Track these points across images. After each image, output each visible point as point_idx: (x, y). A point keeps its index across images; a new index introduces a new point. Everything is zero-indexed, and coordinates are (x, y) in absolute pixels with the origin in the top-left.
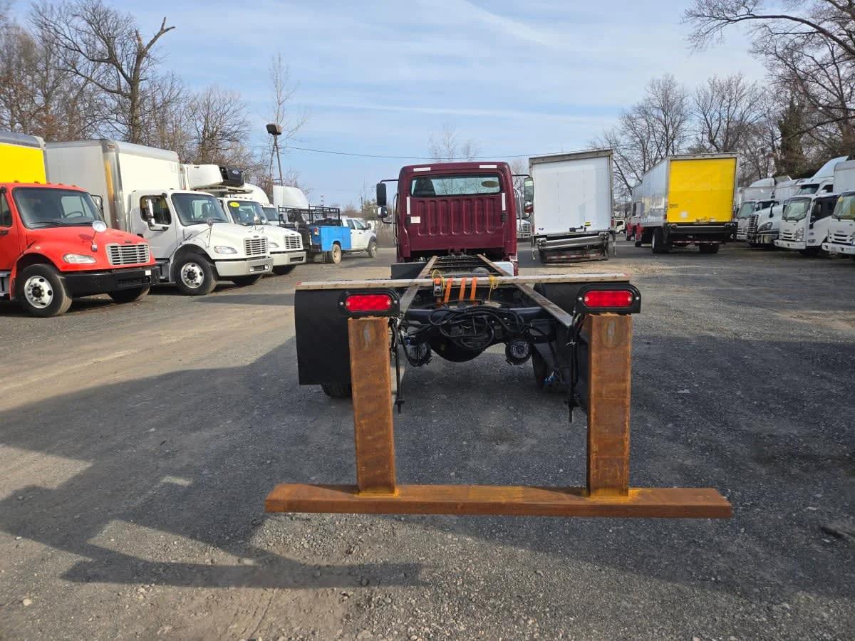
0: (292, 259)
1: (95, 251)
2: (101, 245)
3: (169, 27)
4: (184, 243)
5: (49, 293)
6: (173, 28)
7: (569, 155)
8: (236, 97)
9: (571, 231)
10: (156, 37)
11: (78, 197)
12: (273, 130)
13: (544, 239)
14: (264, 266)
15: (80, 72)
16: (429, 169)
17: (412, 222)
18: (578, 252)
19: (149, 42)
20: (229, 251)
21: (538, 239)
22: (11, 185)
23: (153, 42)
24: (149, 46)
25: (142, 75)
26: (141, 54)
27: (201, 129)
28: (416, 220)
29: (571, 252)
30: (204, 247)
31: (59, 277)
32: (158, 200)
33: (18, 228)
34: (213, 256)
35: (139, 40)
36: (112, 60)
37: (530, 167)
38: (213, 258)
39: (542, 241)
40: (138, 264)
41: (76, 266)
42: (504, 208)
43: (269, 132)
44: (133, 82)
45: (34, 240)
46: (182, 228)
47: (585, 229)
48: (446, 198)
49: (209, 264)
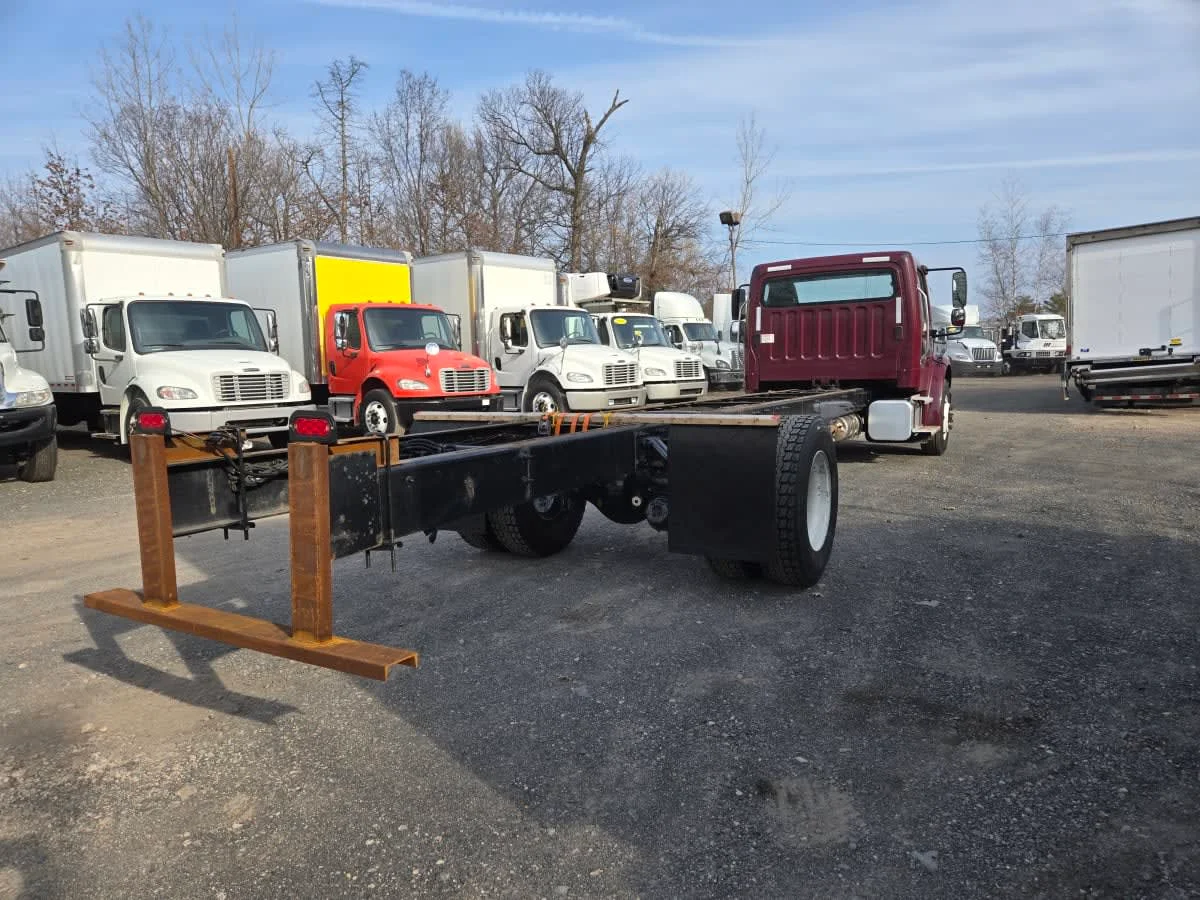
0: (683, 391)
1: (429, 376)
2: (435, 371)
3: (621, 101)
4: (538, 369)
5: (385, 421)
6: (627, 101)
7: (1144, 226)
8: (687, 180)
9: (1141, 354)
10: (606, 116)
11: (434, 317)
12: (728, 219)
13: (1088, 367)
14: (630, 399)
15: (524, 168)
16: (789, 267)
17: (763, 341)
18: (1157, 390)
19: (598, 123)
20: (587, 379)
21: (1074, 367)
22: (361, 305)
23: (602, 122)
24: (598, 128)
25: (588, 165)
26: (589, 139)
27: (654, 223)
28: (768, 339)
29: (1145, 390)
30: (556, 375)
31: (394, 404)
32: (517, 317)
33: (365, 351)
34: (565, 385)
35: (588, 122)
36: (557, 150)
37: (1068, 251)
38: (564, 387)
39: (1081, 371)
40: (476, 392)
41: (407, 392)
42: (899, 320)
43: (723, 223)
44: (578, 174)
45: (376, 363)
46: (537, 350)
47: (1171, 350)
48: (811, 307)
49: (561, 395)
